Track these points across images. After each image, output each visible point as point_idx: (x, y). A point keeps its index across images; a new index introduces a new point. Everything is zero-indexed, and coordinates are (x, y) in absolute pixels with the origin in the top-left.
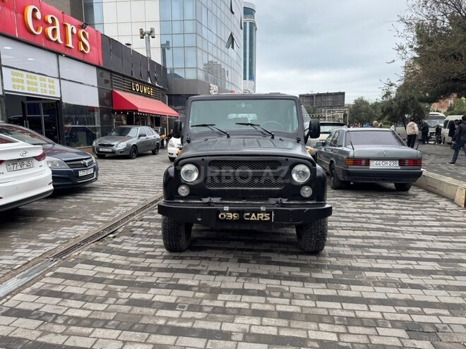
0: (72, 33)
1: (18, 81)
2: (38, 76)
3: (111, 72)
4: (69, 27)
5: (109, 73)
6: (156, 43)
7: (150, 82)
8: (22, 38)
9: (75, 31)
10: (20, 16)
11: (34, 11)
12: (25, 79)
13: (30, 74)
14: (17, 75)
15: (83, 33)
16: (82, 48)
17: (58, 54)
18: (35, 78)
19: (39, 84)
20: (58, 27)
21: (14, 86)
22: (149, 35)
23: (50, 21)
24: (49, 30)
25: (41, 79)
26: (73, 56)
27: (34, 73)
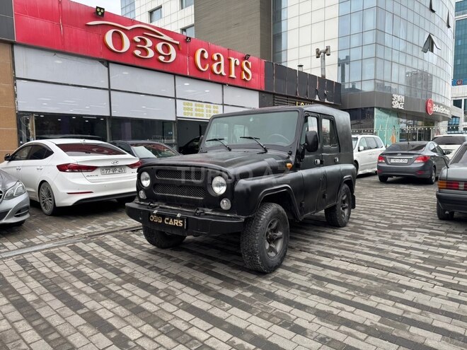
0: (235, 65)
1: (188, 109)
2: (205, 104)
3: (274, 94)
4: (233, 60)
5: (272, 96)
6: (332, 60)
7: (317, 99)
8: (192, 75)
9: (238, 63)
10: (191, 58)
11: (203, 52)
12: (194, 107)
13: (198, 103)
14: (188, 104)
15: (246, 63)
16: (244, 77)
17: (223, 84)
18: (202, 106)
19: (205, 111)
20: (222, 62)
21: (185, 114)
22: (325, 53)
23: (216, 58)
24: (215, 66)
25: (207, 107)
26: (236, 85)
27: (201, 102)
